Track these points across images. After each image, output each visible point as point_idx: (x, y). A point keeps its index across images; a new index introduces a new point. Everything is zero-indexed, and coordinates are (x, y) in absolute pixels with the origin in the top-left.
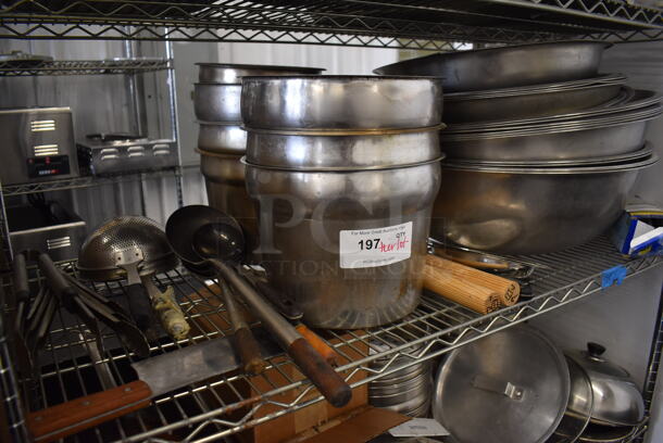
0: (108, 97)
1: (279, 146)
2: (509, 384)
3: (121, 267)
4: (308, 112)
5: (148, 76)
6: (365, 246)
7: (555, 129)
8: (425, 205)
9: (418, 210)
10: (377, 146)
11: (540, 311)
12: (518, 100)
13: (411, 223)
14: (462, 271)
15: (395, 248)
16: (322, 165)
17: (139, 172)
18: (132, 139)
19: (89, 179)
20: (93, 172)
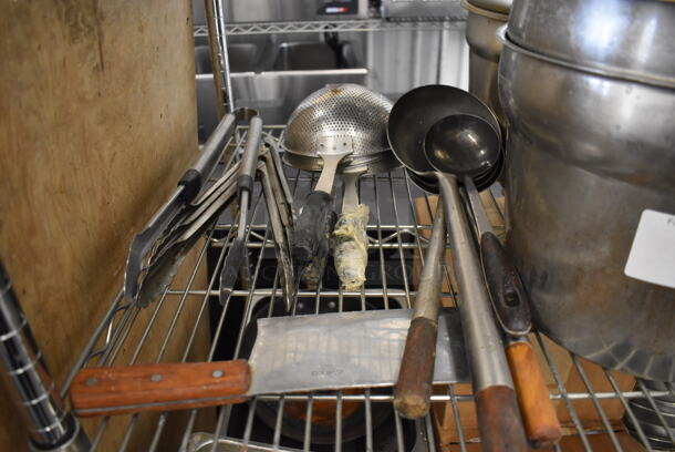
19: (378, 22)
20: (383, 15)
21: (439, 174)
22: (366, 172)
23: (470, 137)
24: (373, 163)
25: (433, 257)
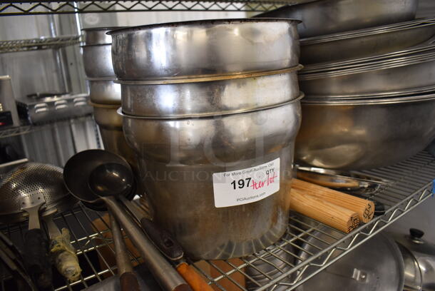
0: (42, 67)
1: (148, 96)
2: (355, 270)
3: (24, 211)
4: (175, 60)
5: (69, 49)
6: (237, 185)
7: (386, 65)
8: (289, 140)
9: (284, 146)
10: (242, 89)
11: (390, 222)
12: (358, 41)
13: (278, 160)
14: (321, 192)
15: (266, 184)
16: (192, 112)
17: (69, 119)
18: (59, 95)
19: (28, 127)
20: (31, 122)
21: (104, 198)
22: (57, 212)
23: (114, 174)
24: (59, 205)
25: (118, 242)
